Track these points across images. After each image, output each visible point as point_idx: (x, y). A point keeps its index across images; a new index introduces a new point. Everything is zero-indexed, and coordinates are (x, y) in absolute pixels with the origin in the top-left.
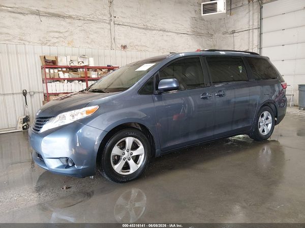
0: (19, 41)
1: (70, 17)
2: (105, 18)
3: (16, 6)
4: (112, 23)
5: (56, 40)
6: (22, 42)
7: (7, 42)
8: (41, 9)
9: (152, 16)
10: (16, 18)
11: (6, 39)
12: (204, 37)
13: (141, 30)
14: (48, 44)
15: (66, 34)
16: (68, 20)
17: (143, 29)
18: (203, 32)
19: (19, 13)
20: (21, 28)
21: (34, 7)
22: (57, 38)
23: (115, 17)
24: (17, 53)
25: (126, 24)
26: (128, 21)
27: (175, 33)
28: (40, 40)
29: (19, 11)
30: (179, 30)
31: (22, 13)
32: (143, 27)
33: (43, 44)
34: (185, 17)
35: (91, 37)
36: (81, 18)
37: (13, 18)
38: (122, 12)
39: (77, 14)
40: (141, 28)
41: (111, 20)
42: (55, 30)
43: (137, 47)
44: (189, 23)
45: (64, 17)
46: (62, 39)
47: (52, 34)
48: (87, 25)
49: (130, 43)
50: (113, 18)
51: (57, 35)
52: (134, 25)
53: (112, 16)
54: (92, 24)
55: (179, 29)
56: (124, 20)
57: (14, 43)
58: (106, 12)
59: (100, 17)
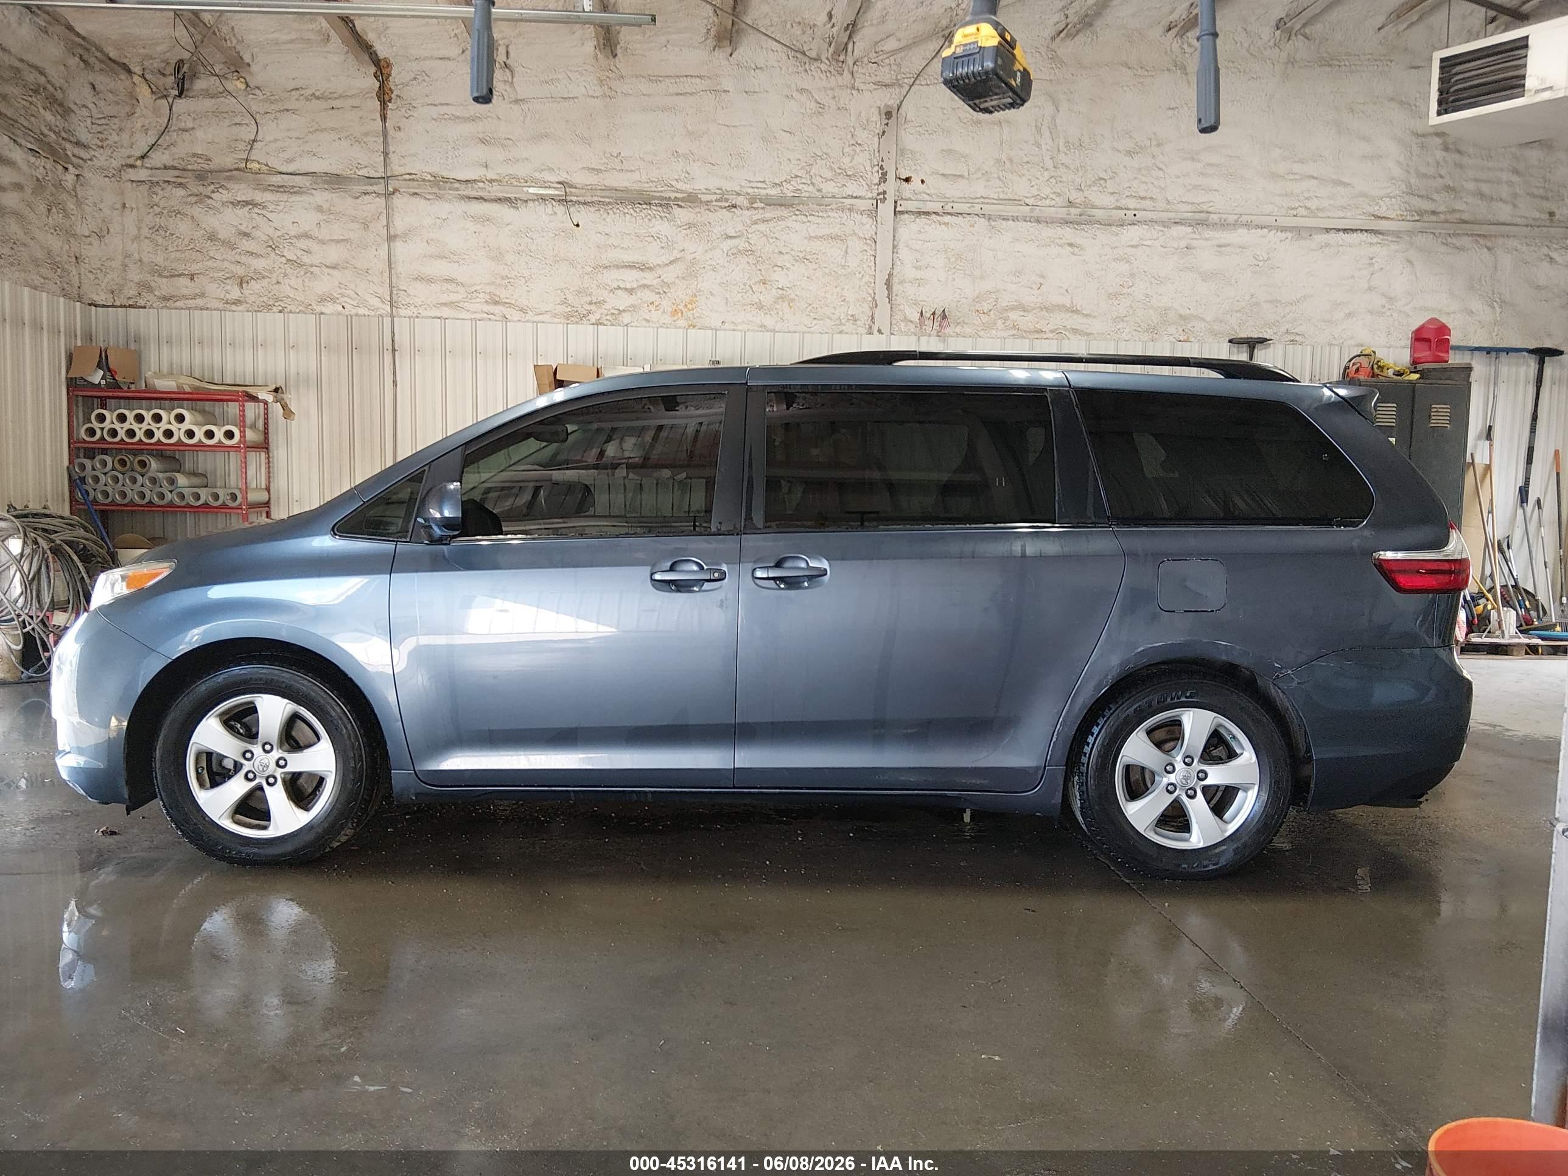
0: (487, 308)
1: (692, 199)
2: (852, 188)
3: (491, 175)
4: (886, 210)
5: (623, 301)
6: (497, 309)
7: (446, 312)
8: (580, 178)
9: (1129, 153)
10: (486, 220)
11: (444, 298)
12: (1512, 243)
13: (1048, 232)
14: (593, 318)
15: (669, 275)
16: (682, 215)
17: (1067, 223)
18: (1504, 212)
19: (499, 200)
20: (497, 256)
21: (551, 169)
22: (631, 291)
23: (907, 180)
24: (475, 353)
25: (959, 207)
26: (979, 189)
27: (1284, 229)
28: (565, 302)
29: (496, 191)
30: (1312, 213)
31: (508, 200)
32: (1062, 213)
33: (574, 316)
34: (1366, 139)
35: (780, 278)
36: (741, 201)
37: (475, 219)
38: (950, 152)
39: (728, 186)
40: (1049, 222)
41: (882, 196)
42: (629, 257)
43: (1013, 316)
44: (1397, 171)
45: (666, 204)
46: (647, 295)
47: (613, 277)
48: (762, 227)
49: (977, 299)
50: (891, 186)
51: (630, 278)
52: (1011, 210)
53: (891, 176)
54: (790, 223)
55: (1313, 204)
56: (952, 190)
57: (469, 316)
58: (863, 161)
59: (829, 188)
